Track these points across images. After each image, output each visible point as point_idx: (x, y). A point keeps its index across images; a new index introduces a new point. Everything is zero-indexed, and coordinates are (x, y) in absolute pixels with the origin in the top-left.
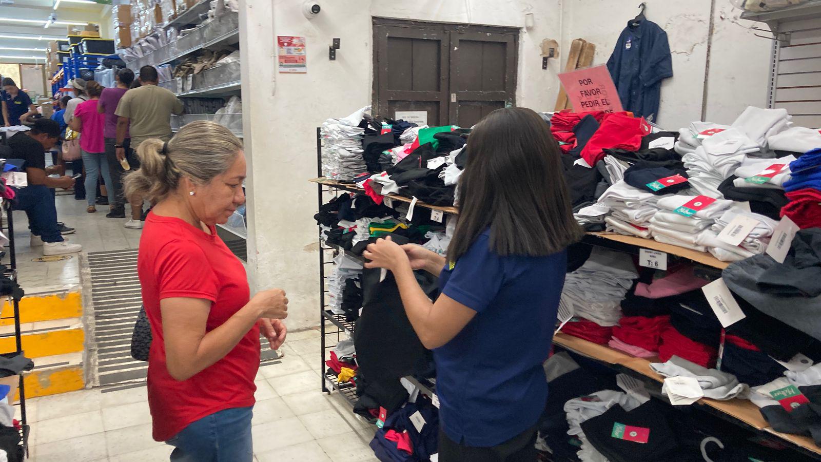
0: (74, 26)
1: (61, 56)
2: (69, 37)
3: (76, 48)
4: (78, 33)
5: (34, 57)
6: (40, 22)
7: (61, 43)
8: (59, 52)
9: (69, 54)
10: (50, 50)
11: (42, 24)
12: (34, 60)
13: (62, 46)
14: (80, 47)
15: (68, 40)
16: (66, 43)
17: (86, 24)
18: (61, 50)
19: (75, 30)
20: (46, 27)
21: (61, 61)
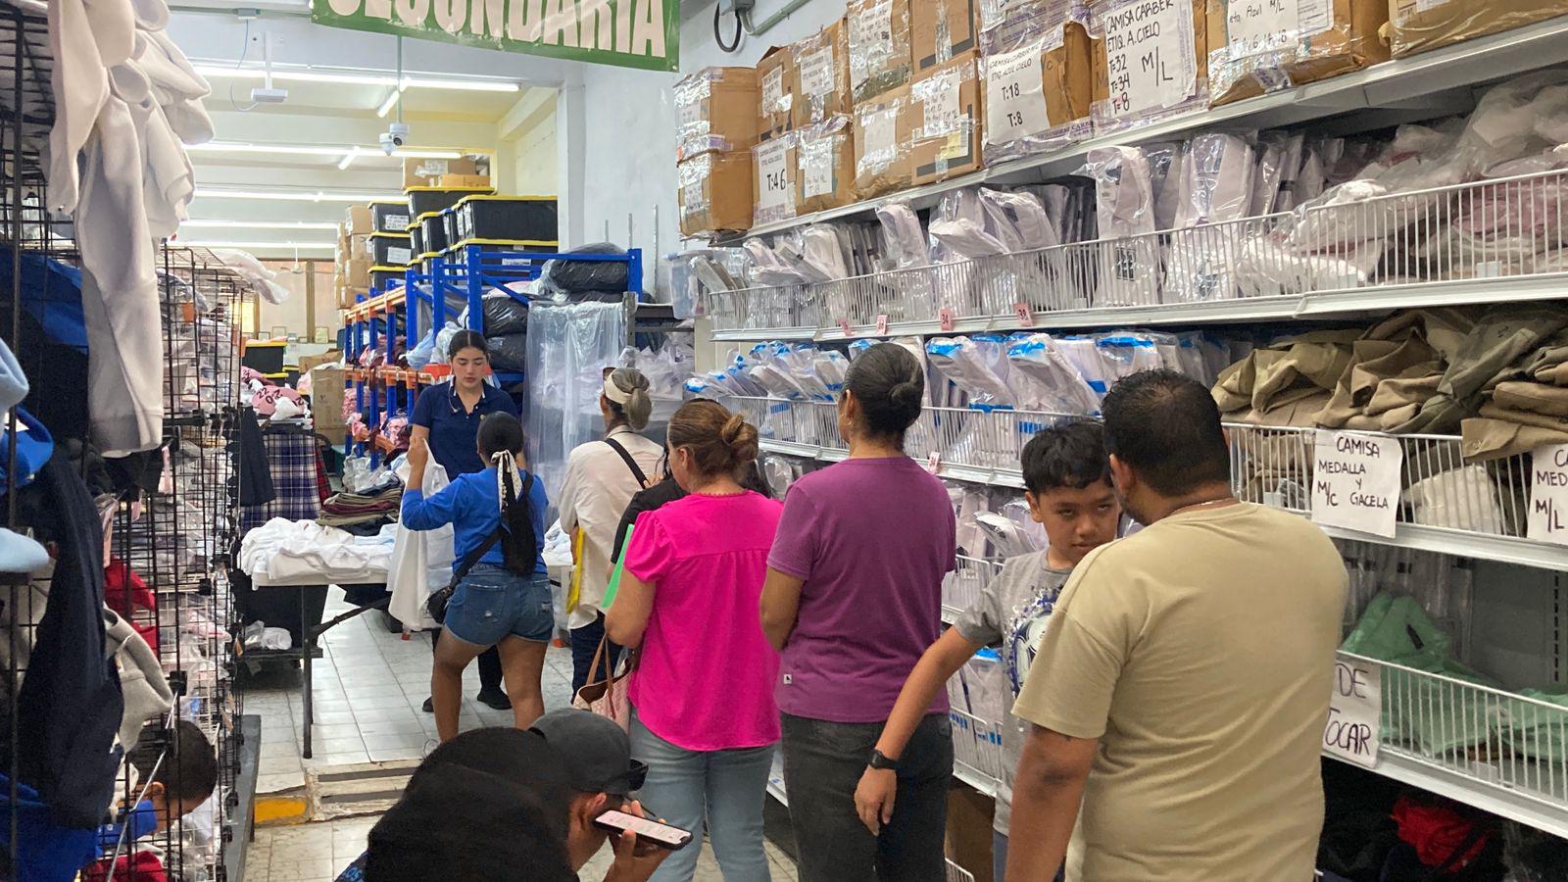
0: (422, 162)
1: (383, 244)
2: (409, 193)
3: (436, 224)
4: (432, 180)
5: (289, 245)
6: (330, 153)
7: (384, 210)
8: (377, 233)
9: (409, 239)
10: (350, 228)
11: (334, 160)
12: (292, 250)
13: (388, 217)
14: (446, 220)
15: (408, 200)
16: (401, 210)
17: (456, 156)
18: (381, 231)
19: (421, 172)
20: (343, 166)
21: (382, 258)
